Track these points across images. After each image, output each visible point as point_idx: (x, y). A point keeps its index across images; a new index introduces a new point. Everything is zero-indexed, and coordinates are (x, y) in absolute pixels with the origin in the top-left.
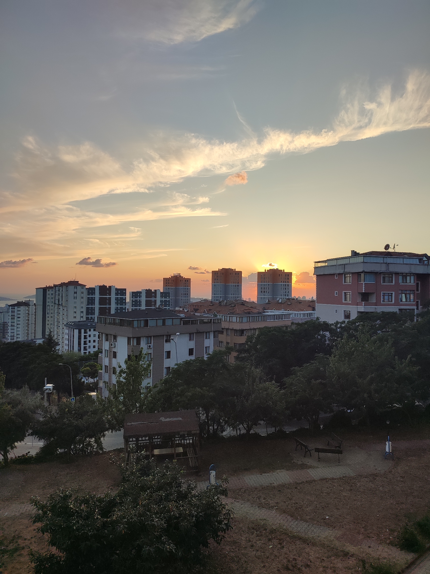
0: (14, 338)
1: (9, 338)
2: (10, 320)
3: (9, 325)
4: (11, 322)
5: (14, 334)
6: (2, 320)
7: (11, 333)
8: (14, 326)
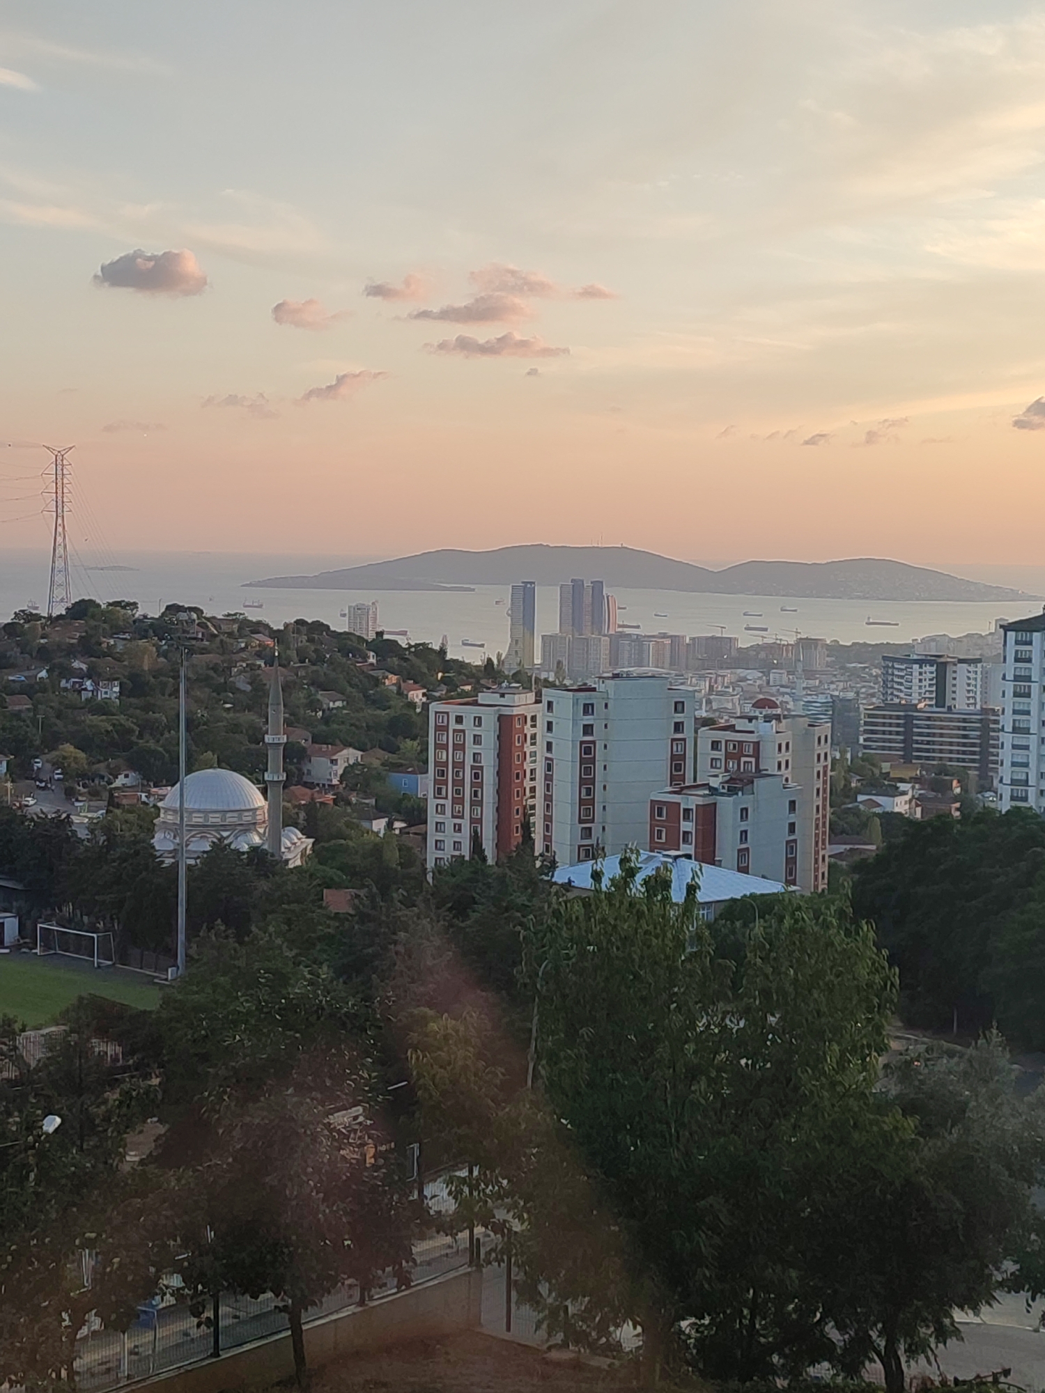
0: (1026, 791)
1: (1006, 791)
2: (1009, 703)
3: (1003, 726)
4: (1015, 712)
5: (1027, 774)
6: (978, 700)
7: (1014, 764)
8: (1027, 731)
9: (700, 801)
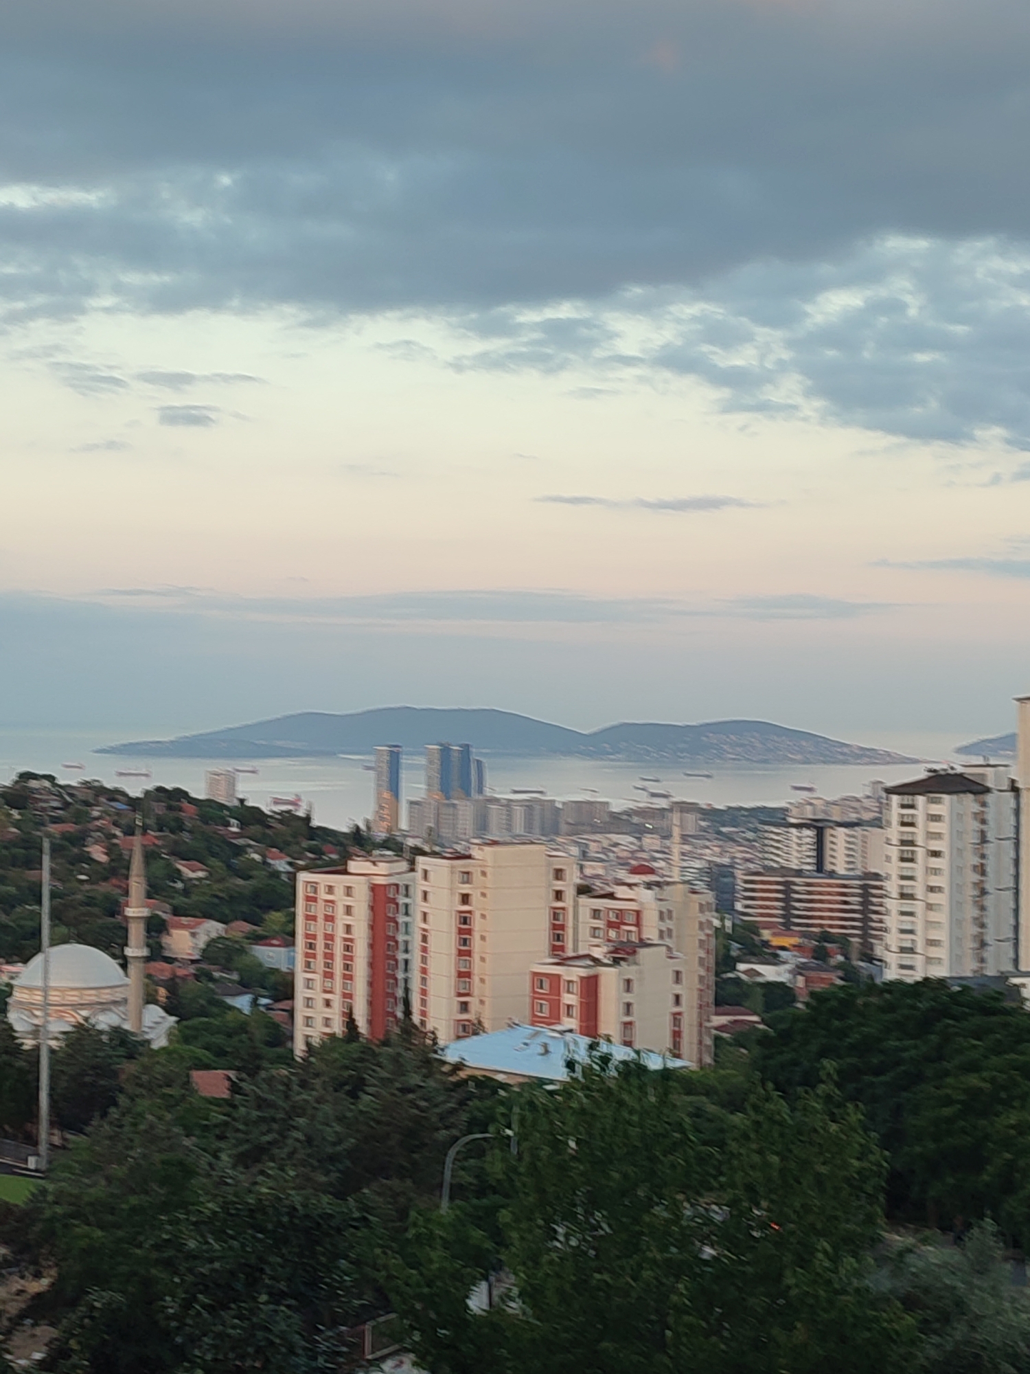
0: (915, 960)
1: (895, 960)
3: (889, 892)
5: (914, 941)
6: (858, 865)
7: (901, 931)
9: (583, 972)
